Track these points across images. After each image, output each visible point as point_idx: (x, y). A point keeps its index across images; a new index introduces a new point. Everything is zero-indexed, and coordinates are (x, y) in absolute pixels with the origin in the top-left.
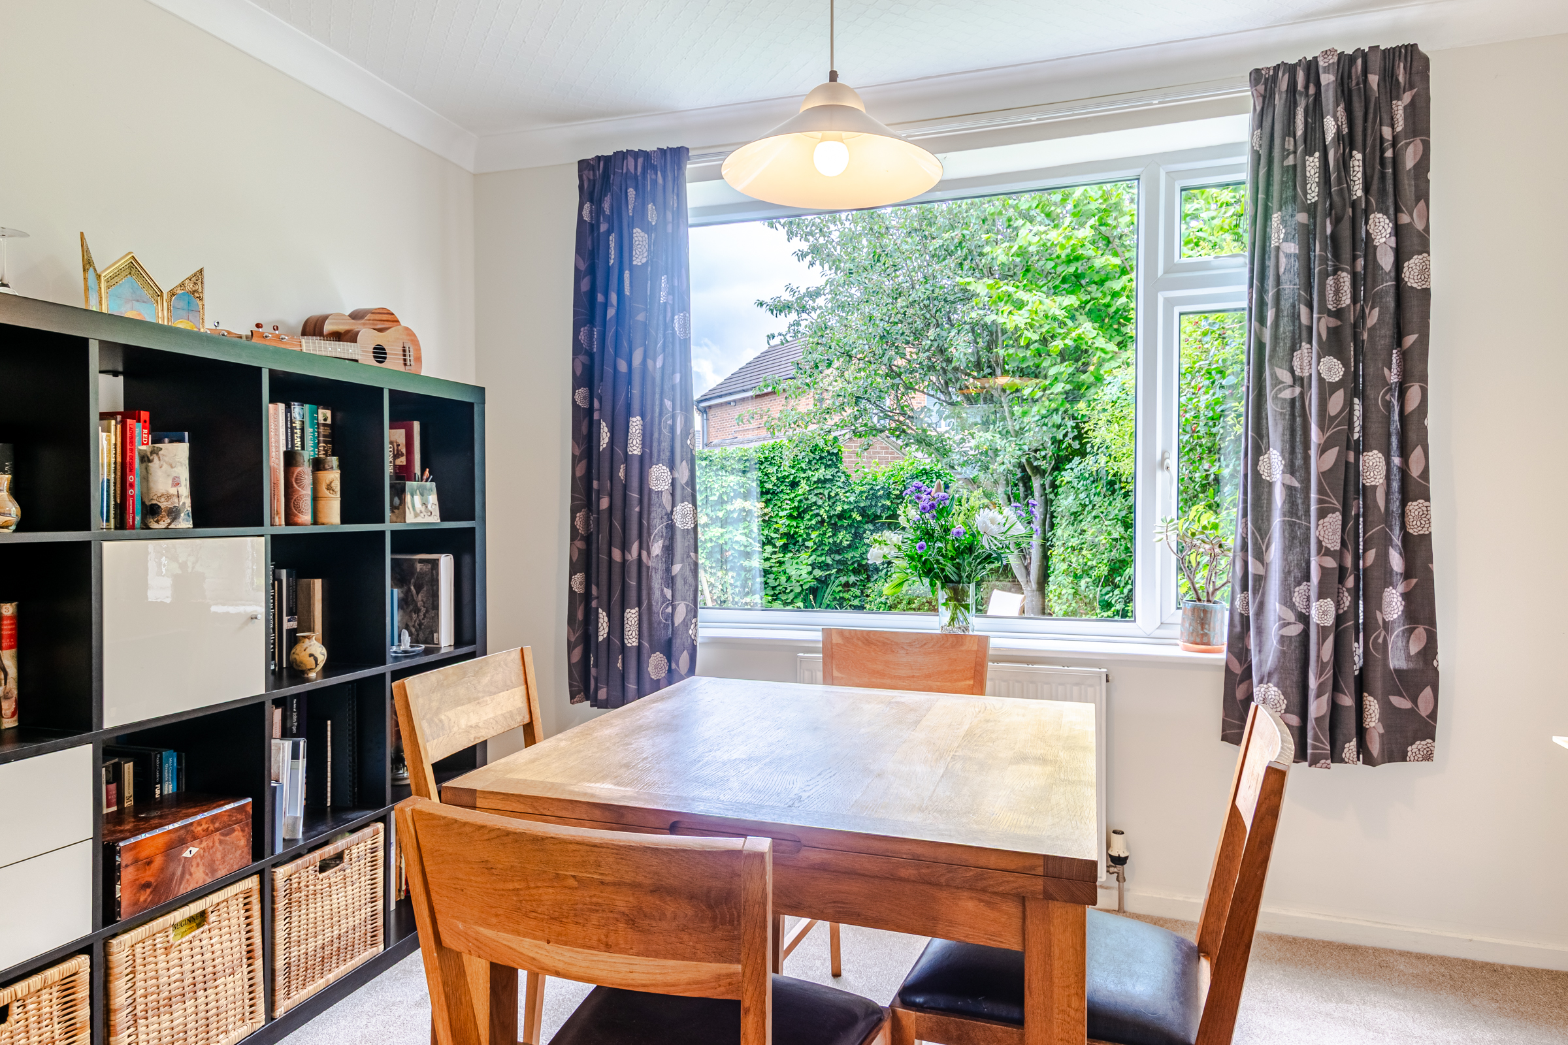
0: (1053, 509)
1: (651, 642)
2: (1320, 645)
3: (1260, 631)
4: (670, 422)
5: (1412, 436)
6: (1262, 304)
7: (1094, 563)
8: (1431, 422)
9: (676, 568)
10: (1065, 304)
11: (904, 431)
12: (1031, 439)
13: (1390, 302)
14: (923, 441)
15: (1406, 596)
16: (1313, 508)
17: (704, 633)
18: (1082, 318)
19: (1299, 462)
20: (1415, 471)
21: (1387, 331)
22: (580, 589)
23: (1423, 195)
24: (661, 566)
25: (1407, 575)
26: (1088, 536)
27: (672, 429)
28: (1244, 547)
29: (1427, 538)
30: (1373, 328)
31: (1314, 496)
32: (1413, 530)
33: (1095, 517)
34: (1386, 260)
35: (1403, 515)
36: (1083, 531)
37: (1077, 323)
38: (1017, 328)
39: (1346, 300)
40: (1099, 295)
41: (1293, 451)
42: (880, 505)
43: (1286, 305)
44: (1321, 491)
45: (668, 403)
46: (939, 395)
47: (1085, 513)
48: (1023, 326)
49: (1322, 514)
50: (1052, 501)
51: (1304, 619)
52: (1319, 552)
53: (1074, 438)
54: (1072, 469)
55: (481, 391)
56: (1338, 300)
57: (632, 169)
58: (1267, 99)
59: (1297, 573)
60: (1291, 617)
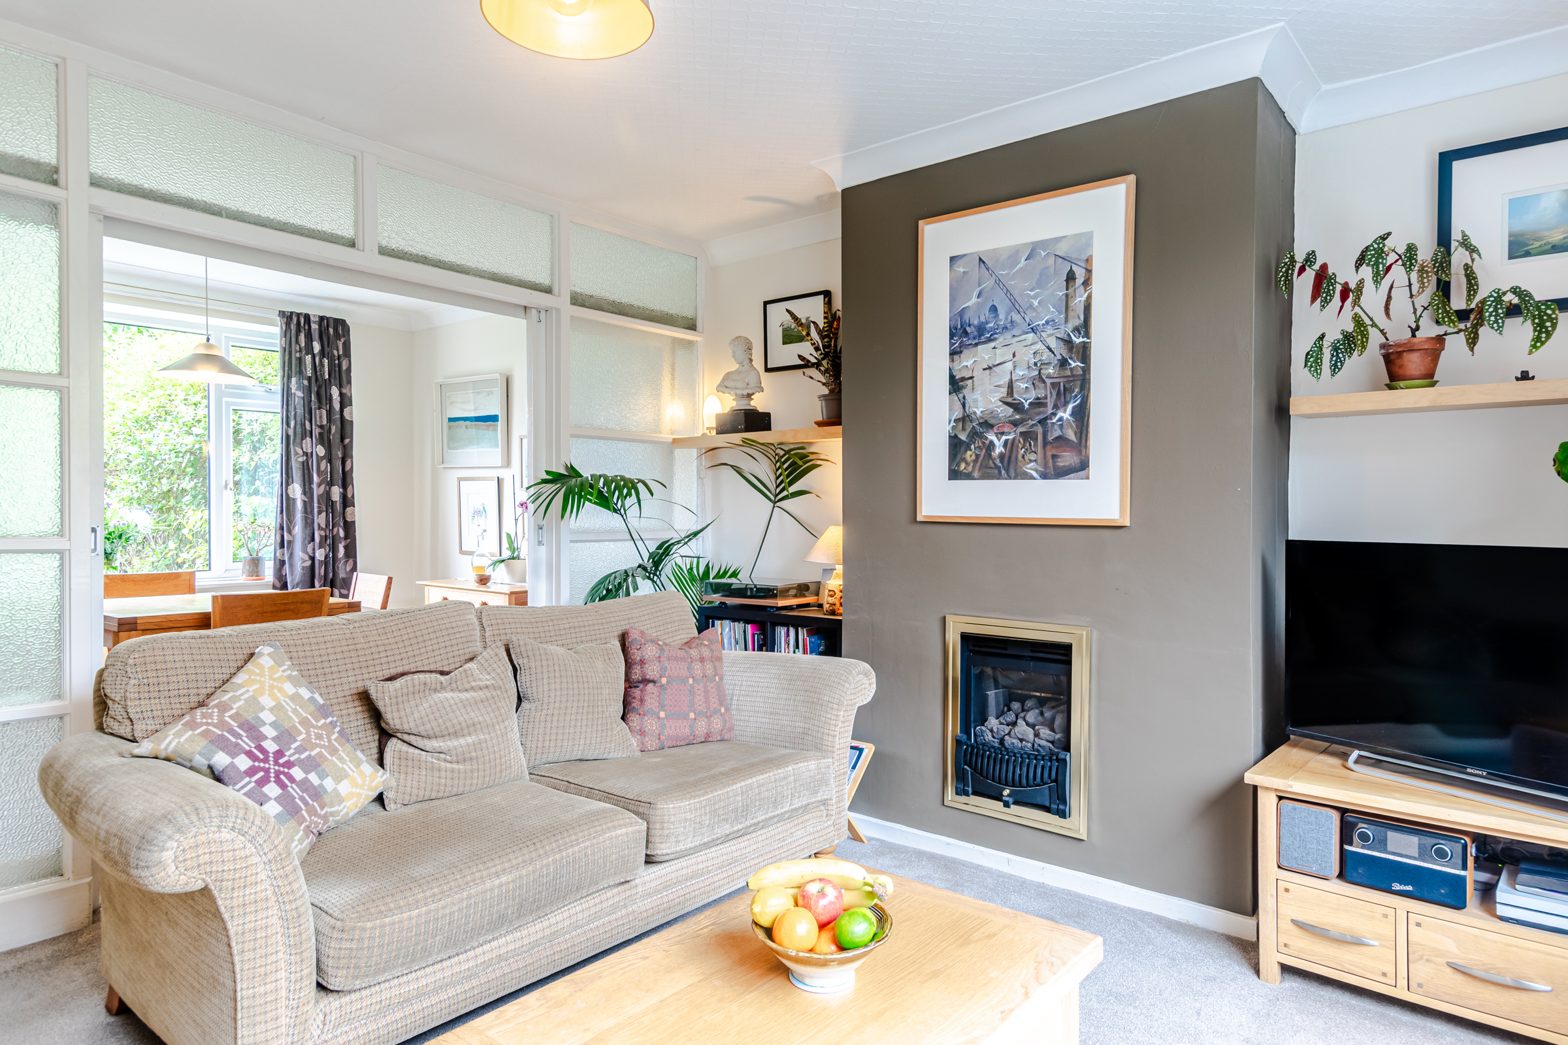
2: (320, 569)
3: (291, 566)
5: (348, 480)
6: (287, 417)
8: (354, 475)
13: (339, 423)
15: (345, 547)
16: (316, 510)
19: (307, 490)
20: (349, 495)
21: (338, 436)
23: (349, 382)
25: (346, 538)
28: (282, 528)
29: (354, 522)
30: (334, 434)
31: (316, 505)
32: (349, 519)
34: (337, 406)
35: (344, 513)
39: (325, 422)
41: (304, 486)
43: (298, 419)
44: (319, 503)
49: (320, 513)
51: (313, 558)
52: (319, 529)
56: (321, 421)
58: (288, 324)
59: (308, 539)
60: (307, 558)
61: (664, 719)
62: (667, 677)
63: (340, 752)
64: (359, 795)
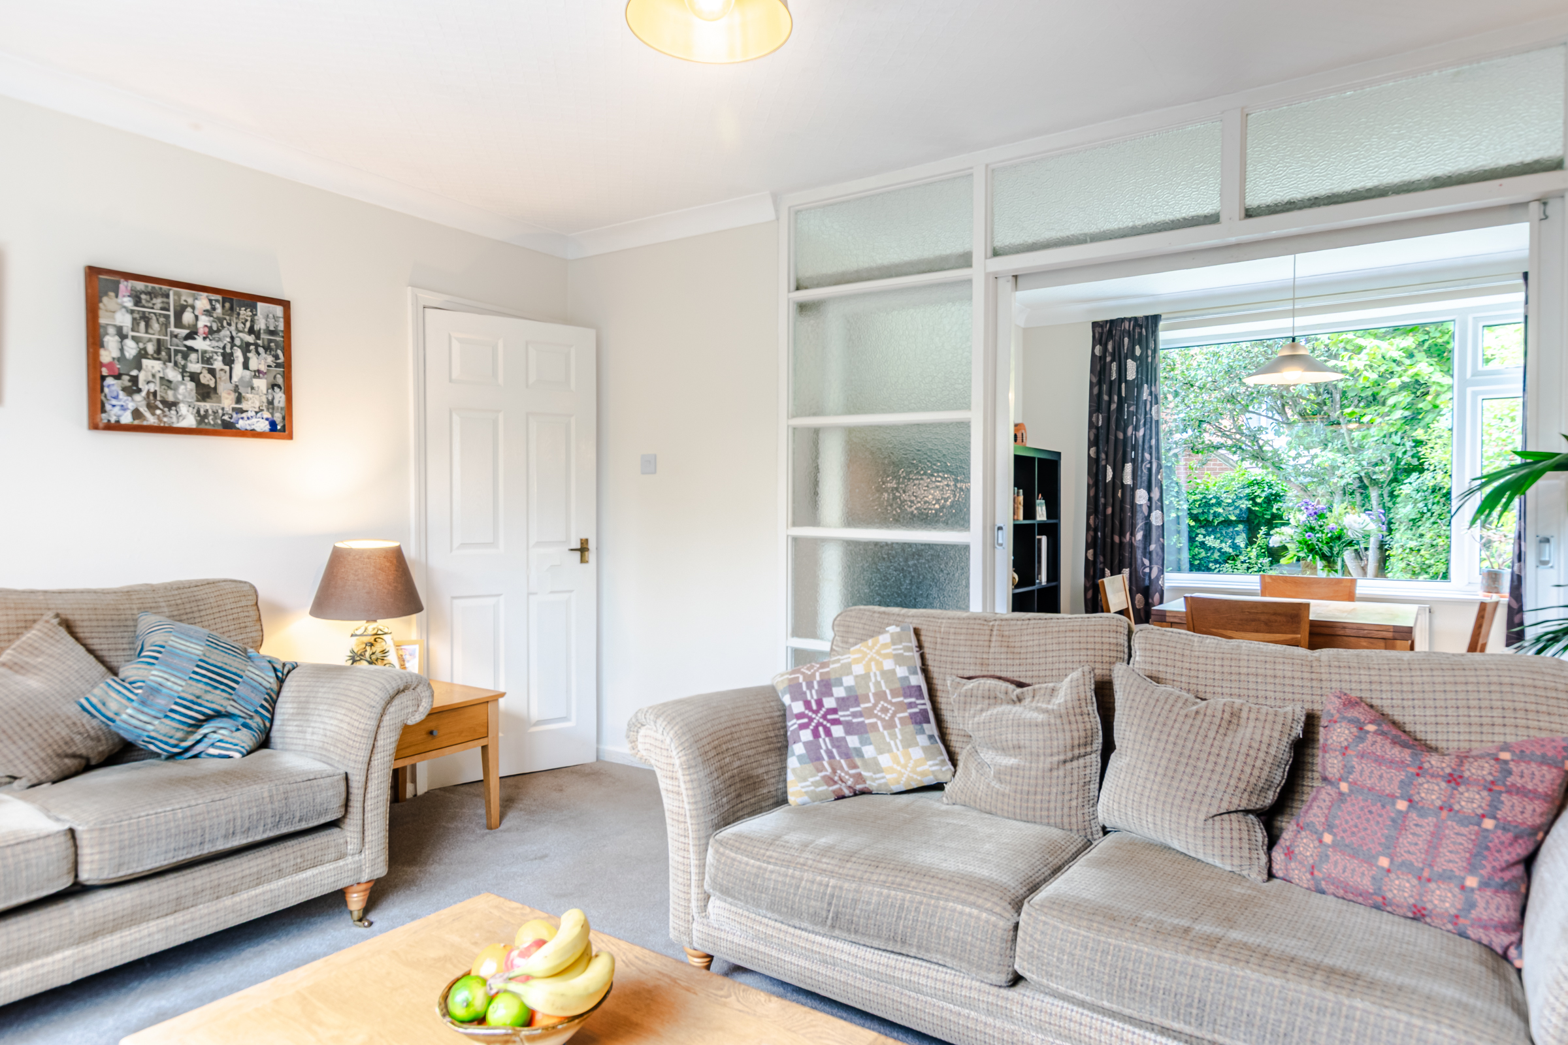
0: (1391, 516)
1: (1137, 587)
4: (1148, 466)
7: (1432, 561)
9: (1152, 547)
10: (1401, 346)
11: (1240, 448)
12: (1369, 455)
14: (1258, 456)
17: (1167, 585)
18: (1420, 356)
22: (1091, 557)
24: (1141, 546)
26: (1427, 539)
27: (1150, 470)
33: (1434, 523)
36: (1421, 536)
37: (1414, 359)
38: (1357, 370)
40: (1438, 335)
42: (1212, 512)
45: (1147, 456)
46: (1277, 416)
47: (1424, 519)
48: (1362, 368)
50: (1390, 509)
53: (1413, 457)
54: (1410, 483)
55: (1059, 454)
57: (1127, 327)
61: (1329, 846)
62: (1350, 783)
63: (897, 730)
64: (901, 774)
